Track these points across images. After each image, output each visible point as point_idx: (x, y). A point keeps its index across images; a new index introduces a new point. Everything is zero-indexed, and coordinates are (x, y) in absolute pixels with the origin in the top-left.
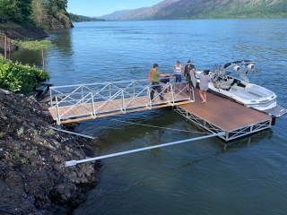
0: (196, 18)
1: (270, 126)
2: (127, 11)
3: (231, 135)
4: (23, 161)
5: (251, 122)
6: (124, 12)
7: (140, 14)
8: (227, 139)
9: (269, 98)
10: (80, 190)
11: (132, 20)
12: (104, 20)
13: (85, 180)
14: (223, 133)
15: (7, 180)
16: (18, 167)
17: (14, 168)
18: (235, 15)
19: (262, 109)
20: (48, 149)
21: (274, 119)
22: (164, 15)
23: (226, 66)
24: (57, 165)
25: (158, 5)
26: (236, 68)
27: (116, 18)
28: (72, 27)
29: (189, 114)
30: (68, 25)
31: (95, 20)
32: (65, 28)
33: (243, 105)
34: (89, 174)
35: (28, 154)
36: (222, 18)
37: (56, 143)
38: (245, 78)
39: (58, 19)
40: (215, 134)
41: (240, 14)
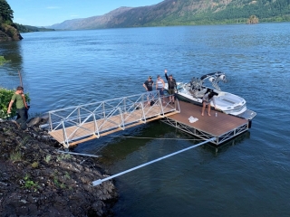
0: (149, 26)
1: (247, 129)
2: (79, 20)
3: (220, 139)
4: (62, 186)
5: (233, 127)
6: (75, 22)
7: (92, 22)
8: (218, 143)
9: (241, 104)
10: (109, 206)
11: (84, 29)
12: (54, 30)
13: (109, 196)
14: (215, 139)
15: (55, 205)
16: (60, 192)
17: (58, 193)
18: (185, 22)
19: (236, 114)
20: (75, 172)
21: (250, 122)
22: (116, 23)
23: (202, 78)
24: (85, 186)
25: (110, 13)
26: (211, 79)
27: (67, 27)
28: (21, 38)
29: (178, 124)
30: (16, 37)
31: (44, 29)
32: (13, 40)
33: (222, 112)
34: (111, 191)
35: (63, 179)
36: (173, 25)
37: (78, 165)
38: (217, 87)
39: (4, 31)
40: (208, 141)
41: (190, 21)
